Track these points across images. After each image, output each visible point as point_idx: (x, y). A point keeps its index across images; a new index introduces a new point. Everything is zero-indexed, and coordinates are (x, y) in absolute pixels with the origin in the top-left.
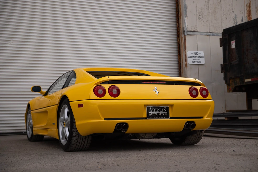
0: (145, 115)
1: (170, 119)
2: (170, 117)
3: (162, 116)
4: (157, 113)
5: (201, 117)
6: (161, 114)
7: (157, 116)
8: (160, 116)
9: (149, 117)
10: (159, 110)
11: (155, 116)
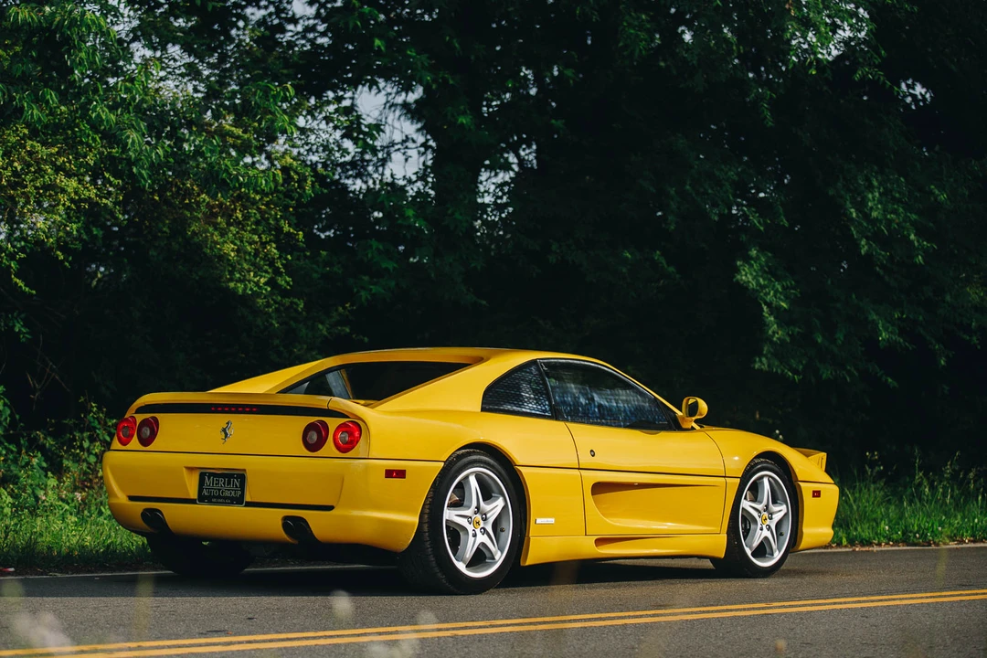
0: (193, 494)
1: (245, 506)
2: (246, 502)
3: (228, 498)
4: (219, 490)
5: (330, 508)
6: (227, 494)
7: (219, 497)
8: (225, 498)
9: (203, 498)
10: (224, 484)
11: (214, 497)
